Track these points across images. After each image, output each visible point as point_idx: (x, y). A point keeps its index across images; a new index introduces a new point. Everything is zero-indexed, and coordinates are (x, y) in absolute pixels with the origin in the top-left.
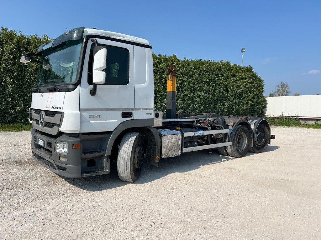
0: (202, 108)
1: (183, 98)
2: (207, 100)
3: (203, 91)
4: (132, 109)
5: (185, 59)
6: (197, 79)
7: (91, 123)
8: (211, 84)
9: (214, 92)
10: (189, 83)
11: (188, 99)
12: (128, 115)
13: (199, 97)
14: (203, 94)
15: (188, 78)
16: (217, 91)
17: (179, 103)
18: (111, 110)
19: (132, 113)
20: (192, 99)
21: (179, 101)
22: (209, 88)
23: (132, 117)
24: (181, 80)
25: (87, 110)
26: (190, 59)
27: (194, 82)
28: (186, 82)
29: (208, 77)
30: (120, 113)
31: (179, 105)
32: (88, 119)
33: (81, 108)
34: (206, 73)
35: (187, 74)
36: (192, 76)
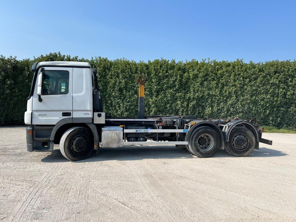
0: (268, 111)
1: (243, 101)
2: (274, 103)
3: (269, 93)
4: (71, 111)
5: (251, 62)
6: (262, 81)
7: (39, 119)
8: (281, 86)
9: (285, 94)
10: (251, 86)
11: (250, 102)
12: (67, 115)
13: (263, 100)
14: (269, 96)
15: (250, 81)
16: (289, 93)
17: (238, 106)
18: (54, 111)
19: (70, 113)
20: (255, 103)
21: (238, 104)
22: (279, 90)
23: (71, 116)
24: (240, 84)
25: (37, 111)
26: (256, 62)
27: (258, 85)
28: (247, 85)
29: (277, 78)
30: (61, 113)
31: (239, 108)
32: (38, 116)
33: (33, 109)
34: (275, 74)
35: (249, 77)
36: (256, 79)
